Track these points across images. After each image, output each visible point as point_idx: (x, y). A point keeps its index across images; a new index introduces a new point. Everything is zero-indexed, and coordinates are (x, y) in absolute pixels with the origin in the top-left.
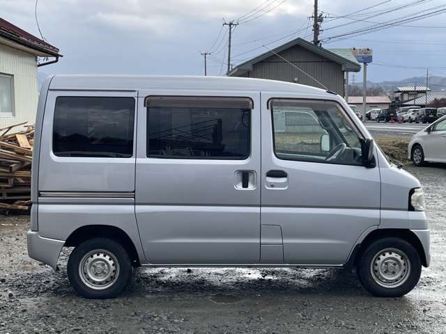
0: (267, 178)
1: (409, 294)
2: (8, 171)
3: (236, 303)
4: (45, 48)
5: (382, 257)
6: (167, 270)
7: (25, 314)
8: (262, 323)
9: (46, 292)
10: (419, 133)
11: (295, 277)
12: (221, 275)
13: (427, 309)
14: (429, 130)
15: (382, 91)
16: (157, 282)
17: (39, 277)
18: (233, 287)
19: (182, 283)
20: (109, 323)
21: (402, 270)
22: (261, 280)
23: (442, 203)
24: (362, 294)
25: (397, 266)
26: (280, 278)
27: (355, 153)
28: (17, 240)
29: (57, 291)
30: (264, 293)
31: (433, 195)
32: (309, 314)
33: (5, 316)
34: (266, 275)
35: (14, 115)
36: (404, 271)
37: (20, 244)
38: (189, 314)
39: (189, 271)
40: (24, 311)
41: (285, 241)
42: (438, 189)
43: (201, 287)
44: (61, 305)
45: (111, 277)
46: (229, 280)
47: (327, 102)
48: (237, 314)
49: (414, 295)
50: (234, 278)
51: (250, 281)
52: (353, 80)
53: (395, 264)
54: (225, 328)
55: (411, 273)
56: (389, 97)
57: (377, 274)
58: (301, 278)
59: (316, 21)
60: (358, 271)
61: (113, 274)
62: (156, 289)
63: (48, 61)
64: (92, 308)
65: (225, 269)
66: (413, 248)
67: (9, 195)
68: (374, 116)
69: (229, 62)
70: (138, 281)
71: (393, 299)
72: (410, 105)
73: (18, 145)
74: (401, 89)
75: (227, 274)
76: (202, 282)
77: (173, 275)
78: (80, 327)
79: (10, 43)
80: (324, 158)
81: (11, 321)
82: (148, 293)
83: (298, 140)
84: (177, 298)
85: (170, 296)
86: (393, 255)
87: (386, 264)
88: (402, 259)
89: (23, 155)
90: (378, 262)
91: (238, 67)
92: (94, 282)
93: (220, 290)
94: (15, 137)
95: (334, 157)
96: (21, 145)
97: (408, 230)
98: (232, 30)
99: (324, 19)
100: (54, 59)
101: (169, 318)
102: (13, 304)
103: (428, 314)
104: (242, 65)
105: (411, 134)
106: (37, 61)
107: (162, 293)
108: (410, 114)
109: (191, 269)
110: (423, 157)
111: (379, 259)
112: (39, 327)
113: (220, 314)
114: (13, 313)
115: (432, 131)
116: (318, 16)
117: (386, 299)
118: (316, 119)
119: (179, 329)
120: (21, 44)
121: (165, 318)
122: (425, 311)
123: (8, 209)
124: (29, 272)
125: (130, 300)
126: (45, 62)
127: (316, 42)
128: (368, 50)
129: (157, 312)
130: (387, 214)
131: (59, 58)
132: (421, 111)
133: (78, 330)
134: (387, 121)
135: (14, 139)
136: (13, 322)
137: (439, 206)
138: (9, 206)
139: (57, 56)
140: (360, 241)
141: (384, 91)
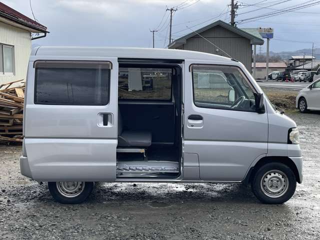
0: (189, 120)
1: (287, 202)
2: (9, 114)
3: (166, 207)
4: (37, 26)
5: (269, 176)
6: (119, 184)
7: (18, 214)
8: (183, 221)
9: (33, 199)
10: (303, 89)
11: (208, 190)
12: (156, 188)
13: (299, 212)
14: (311, 87)
15: (280, 59)
16: (112, 193)
17: (29, 188)
18: (165, 197)
19: (129, 194)
20: (76, 220)
21: (283, 185)
22: (185, 192)
23: (317, 139)
24: (255, 202)
25: (279, 182)
26: (198, 190)
27: (251, 103)
28: (15, 163)
29: (41, 199)
30: (187, 200)
31: (312, 133)
32: (217, 215)
33: (4, 215)
34: (189, 188)
35: (14, 74)
36: (284, 186)
37: (17, 166)
38: (132, 214)
39: (135, 185)
40: (18, 212)
41: (201, 165)
42: (316, 129)
43: (142, 197)
44: (44, 208)
45: (79, 189)
46: (162, 192)
47: (232, 67)
48: (167, 215)
49: (291, 203)
50: (166, 190)
51: (177, 192)
52: (260, 51)
53: (278, 181)
54: (157, 224)
55: (289, 187)
56: (286, 63)
57: (265, 188)
58: (213, 191)
59: (233, 8)
60: (252, 186)
61: (80, 187)
62: (111, 198)
63: (39, 36)
64: (65, 210)
65: (160, 184)
66: (290, 170)
67: (10, 131)
68: (274, 77)
69: (170, 37)
70: (99, 192)
71: (276, 205)
72: (300, 69)
73: (17, 95)
74: (294, 57)
75: (161, 187)
76: (143, 193)
77: (124, 188)
78: (56, 223)
79: (12, 23)
80: (230, 106)
81: (8, 219)
82: (105, 200)
83: (218, 93)
84: (125, 204)
85: (121, 202)
86: (277, 175)
87: (272, 181)
88: (282, 177)
89: (20, 103)
90: (266, 179)
91: (176, 41)
92: (67, 193)
93: (156, 199)
94: (15, 90)
95: (236, 106)
96: (18, 95)
97: (287, 157)
98: (173, 14)
99: (239, 6)
100: (43, 34)
101: (118, 217)
102: (10, 207)
103: (300, 216)
104: (178, 40)
105: (298, 90)
106: (31, 36)
107: (115, 200)
108: (300, 76)
109: (136, 183)
110: (306, 106)
111: (267, 177)
112: (28, 223)
113: (154, 215)
114: (10, 213)
115: (313, 88)
116: (235, 4)
117: (271, 205)
118: (225, 79)
119: (125, 225)
120: (19, 23)
121: (116, 217)
122: (297, 214)
123: (10, 141)
124: (22, 185)
125: (92, 205)
126: (37, 36)
127: (233, 23)
128: (270, 29)
129: (111, 214)
130: (272, 146)
131: (47, 33)
132: (308, 73)
133: (55, 225)
134: (284, 80)
135: (13, 92)
136: (9, 220)
137: (315, 141)
138: (9, 139)
139: (45, 32)
140: (253, 165)
141: (282, 59)
